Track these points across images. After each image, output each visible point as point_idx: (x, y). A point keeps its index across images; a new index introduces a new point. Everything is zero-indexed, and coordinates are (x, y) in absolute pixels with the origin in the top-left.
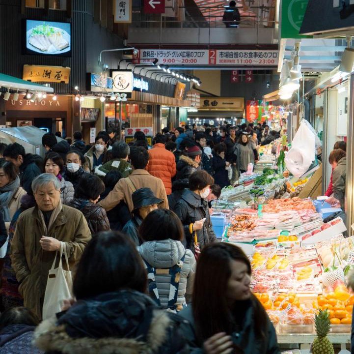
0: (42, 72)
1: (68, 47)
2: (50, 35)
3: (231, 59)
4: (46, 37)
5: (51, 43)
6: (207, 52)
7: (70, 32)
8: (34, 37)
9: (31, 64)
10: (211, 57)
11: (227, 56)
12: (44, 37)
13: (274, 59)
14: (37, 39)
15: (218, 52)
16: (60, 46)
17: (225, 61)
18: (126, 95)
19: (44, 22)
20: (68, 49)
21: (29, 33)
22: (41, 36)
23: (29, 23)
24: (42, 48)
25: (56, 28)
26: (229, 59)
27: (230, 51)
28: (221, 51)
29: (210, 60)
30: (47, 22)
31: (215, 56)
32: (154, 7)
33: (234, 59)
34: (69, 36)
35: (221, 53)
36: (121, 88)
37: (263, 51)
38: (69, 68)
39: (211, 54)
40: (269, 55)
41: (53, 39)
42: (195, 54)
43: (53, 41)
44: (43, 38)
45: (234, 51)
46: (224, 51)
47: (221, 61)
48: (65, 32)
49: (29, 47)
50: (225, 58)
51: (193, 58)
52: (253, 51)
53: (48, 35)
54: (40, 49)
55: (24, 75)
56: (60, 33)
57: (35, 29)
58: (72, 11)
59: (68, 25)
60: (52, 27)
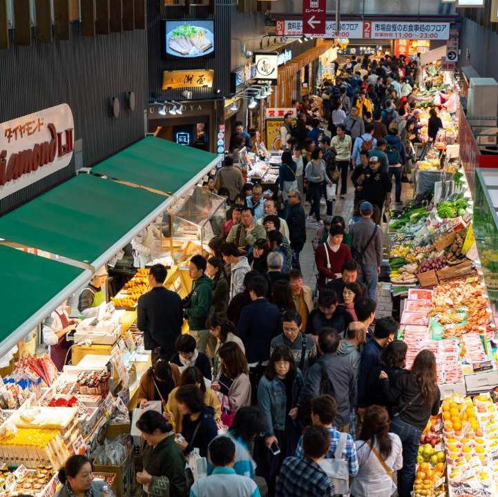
0: (184, 78)
1: (211, 47)
2: (192, 36)
3: (388, 32)
4: (188, 39)
5: (193, 45)
6: (361, 24)
7: (213, 30)
8: (175, 40)
9: (171, 70)
10: (366, 30)
11: (383, 29)
12: (186, 38)
13: (437, 32)
14: (178, 42)
15: (374, 24)
16: (203, 47)
17: (381, 35)
18: (270, 82)
19: (185, 22)
20: (212, 50)
21: (169, 35)
22: (181, 38)
23: (169, 24)
24: (183, 51)
25: (198, 28)
26: (386, 32)
27: (387, 23)
28: (376, 23)
29: (364, 33)
30: (188, 22)
31: (370, 29)
32: (313, 27)
33: (391, 32)
34: (213, 35)
35: (377, 26)
36: (265, 73)
37: (426, 24)
38: (213, 71)
39: (365, 27)
40: (432, 28)
41: (195, 40)
42: (347, 27)
43: (195, 42)
44: (184, 40)
45: (391, 23)
46: (380, 23)
47: (376, 35)
48: (207, 30)
49: (169, 51)
50: (381, 31)
51: (345, 31)
52: (413, 24)
53: (189, 36)
54: (181, 53)
55: (164, 83)
56: (203, 33)
57: (175, 31)
58: (215, 4)
59: (211, 23)
60: (193, 27)
